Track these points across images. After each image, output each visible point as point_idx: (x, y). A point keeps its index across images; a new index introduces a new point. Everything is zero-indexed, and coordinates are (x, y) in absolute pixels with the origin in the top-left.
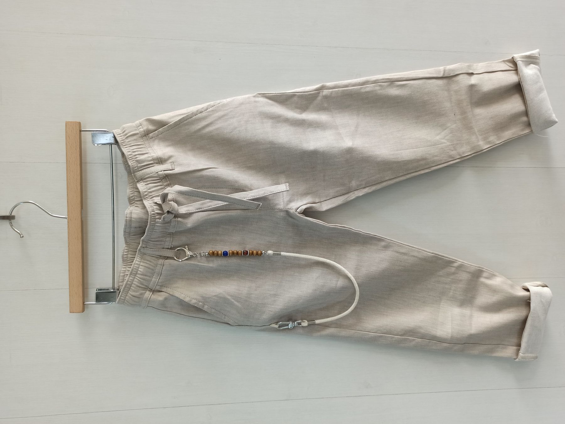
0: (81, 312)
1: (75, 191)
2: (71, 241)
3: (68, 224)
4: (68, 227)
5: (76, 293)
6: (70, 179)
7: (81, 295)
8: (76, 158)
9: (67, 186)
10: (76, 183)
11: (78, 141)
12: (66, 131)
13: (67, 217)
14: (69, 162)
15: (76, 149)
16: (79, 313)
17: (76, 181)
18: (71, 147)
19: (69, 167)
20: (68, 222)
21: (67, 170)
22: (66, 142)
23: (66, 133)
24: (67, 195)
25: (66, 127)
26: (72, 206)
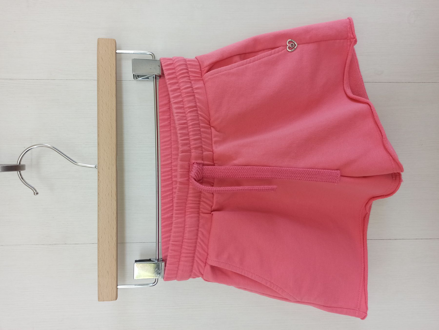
0: (114, 300)
1: (109, 130)
2: (102, 198)
3: (98, 175)
4: (98, 180)
5: (108, 272)
6: (102, 114)
7: (115, 275)
8: (111, 87)
9: (98, 123)
10: (111, 120)
11: (113, 65)
12: (98, 51)
13: (97, 165)
14: (102, 91)
15: (111, 75)
16: (111, 301)
17: (111, 117)
18: (105, 72)
19: (102, 97)
20: (99, 172)
21: (98, 102)
22: (98, 65)
23: (98, 53)
24: (98, 135)
25: (98, 46)
26: (105, 150)
